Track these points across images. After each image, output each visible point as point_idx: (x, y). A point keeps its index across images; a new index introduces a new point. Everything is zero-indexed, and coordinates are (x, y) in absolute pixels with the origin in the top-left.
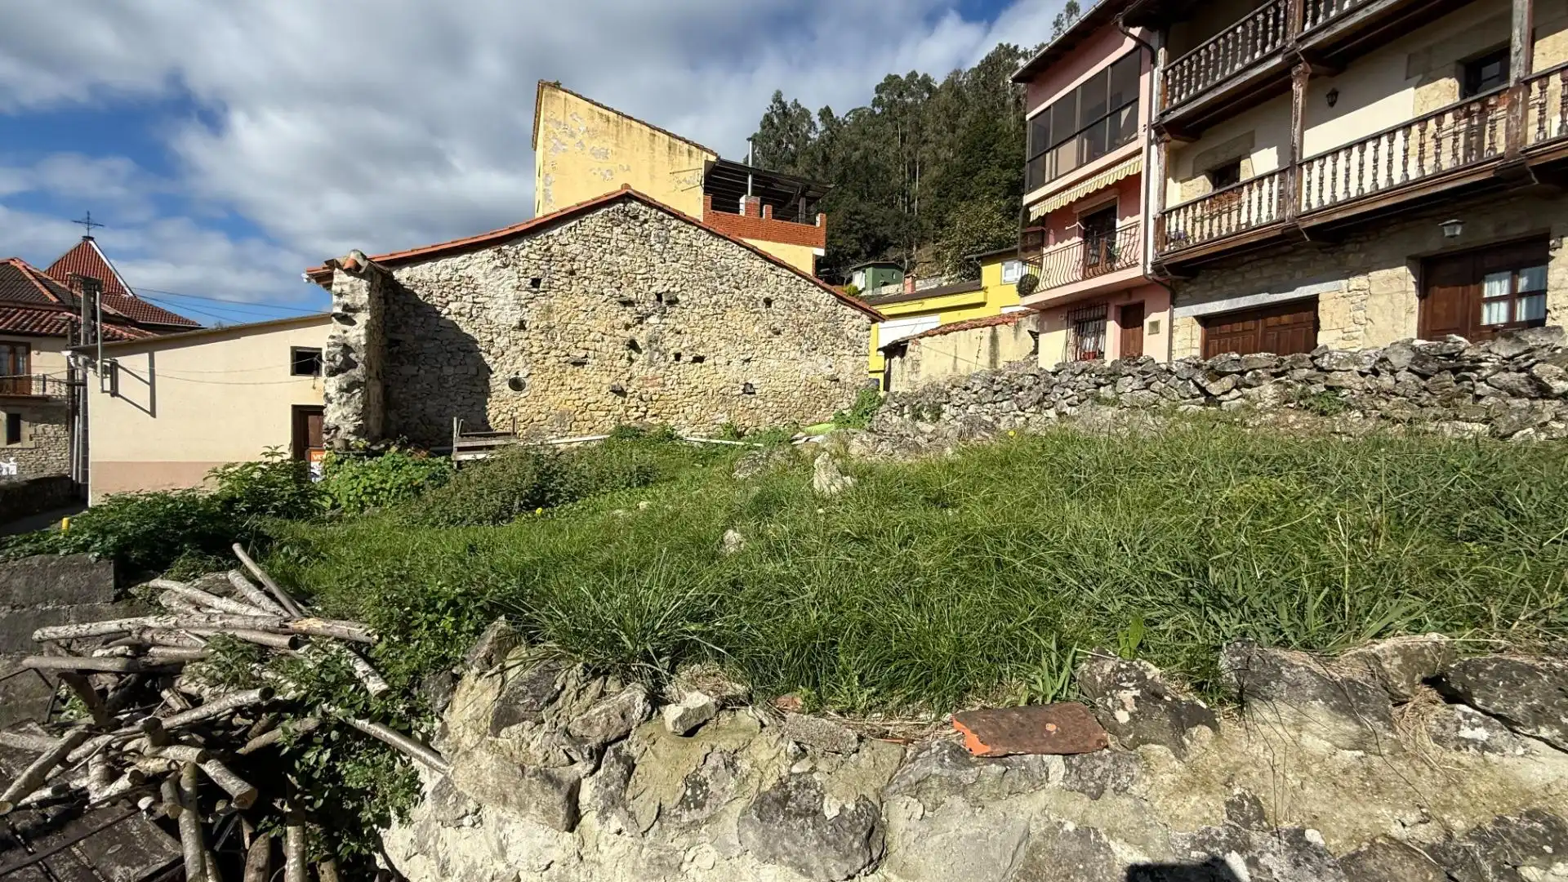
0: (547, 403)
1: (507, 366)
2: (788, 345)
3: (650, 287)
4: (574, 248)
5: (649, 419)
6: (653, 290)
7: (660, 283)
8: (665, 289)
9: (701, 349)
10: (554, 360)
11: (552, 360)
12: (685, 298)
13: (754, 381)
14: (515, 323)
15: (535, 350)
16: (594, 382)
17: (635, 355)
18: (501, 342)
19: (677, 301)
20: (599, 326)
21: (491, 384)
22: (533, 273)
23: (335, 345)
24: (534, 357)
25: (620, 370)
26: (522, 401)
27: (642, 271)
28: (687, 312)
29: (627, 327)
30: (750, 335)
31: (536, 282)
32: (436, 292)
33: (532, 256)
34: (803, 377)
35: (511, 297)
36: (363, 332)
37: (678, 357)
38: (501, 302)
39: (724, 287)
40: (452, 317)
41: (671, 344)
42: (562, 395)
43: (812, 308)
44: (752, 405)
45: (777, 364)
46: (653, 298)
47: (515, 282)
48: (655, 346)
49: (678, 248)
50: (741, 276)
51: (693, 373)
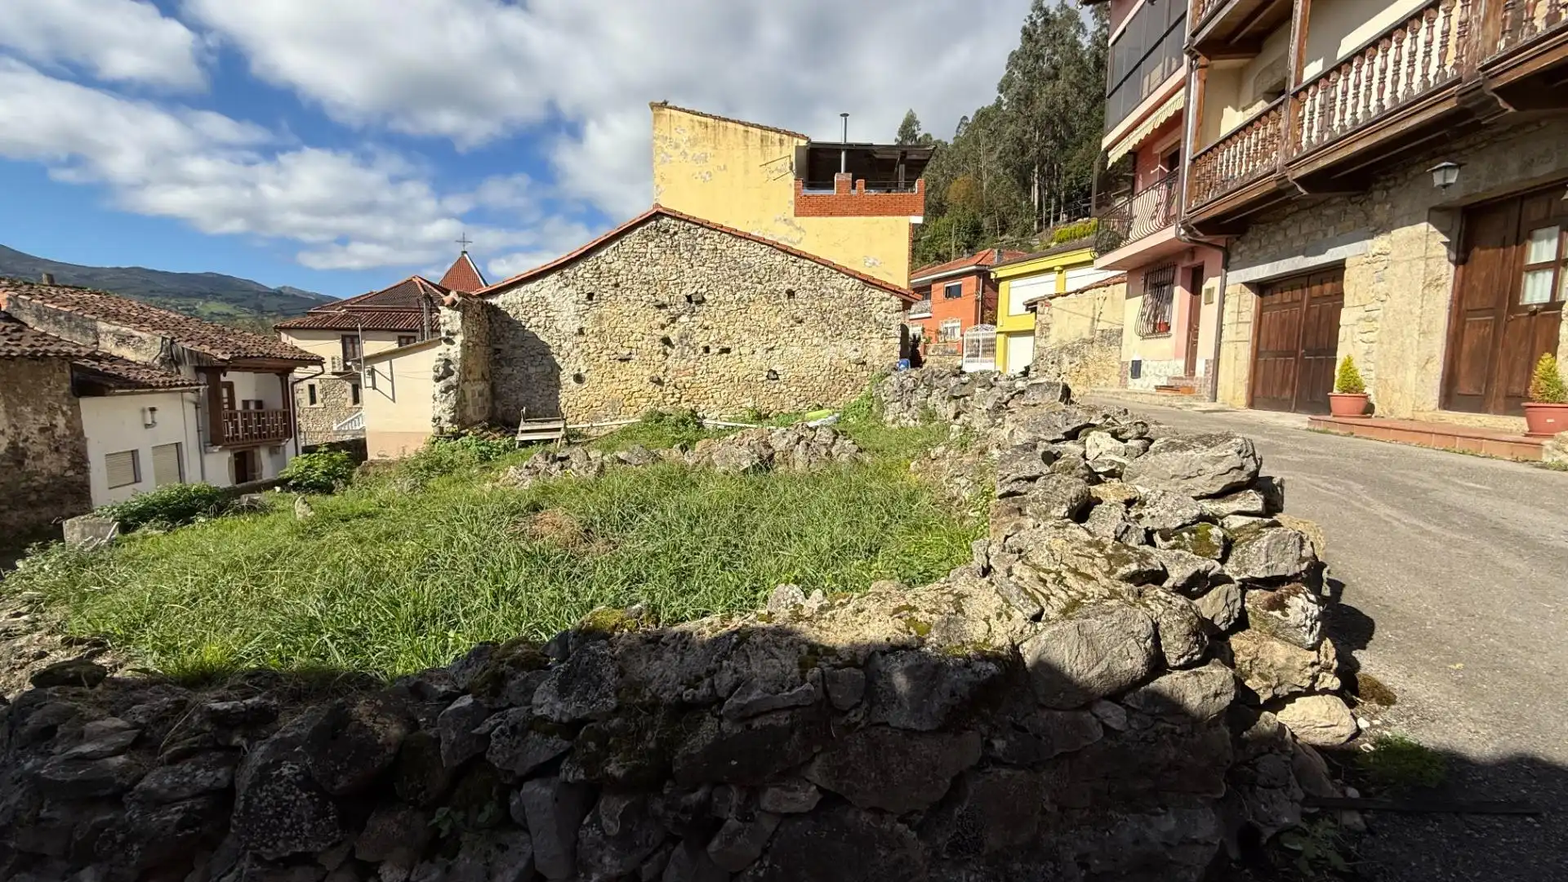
0: (602, 392)
1: (572, 365)
2: (810, 332)
3: (681, 290)
4: (618, 265)
5: (683, 404)
6: (684, 292)
7: (689, 285)
8: (694, 291)
9: (727, 342)
10: (606, 358)
11: (604, 358)
12: (712, 297)
13: (778, 368)
14: (576, 331)
15: (591, 351)
16: (637, 375)
17: (669, 350)
18: (567, 345)
19: (704, 300)
20: (639, 328)
21: (561, 379)
22: (588, 289)
23: (440, 360)
24: (591, 356)
25: (657, 364)
26: (584, 391)
27: (674, 277)
28: (713, 309)
29: (663, 327)
30: (773, 325)
31: (590, 296)
32: (522, 311)
33: (586, 275)
34: (827, 361)
35: (572, 309)
36: (459, 348)
37: (707, 349)
38: (565, 314)
39: (747, 284)
40: (531, 330)
41: (701, 339)
42: (614, 386)
43: (836, 295)
44: (776, 390)
45: (800, 350)
46: (684, 299)
47: (575, 298)
48: (685, 341)
49: (704, 254)
50: (763, 271)
51: (720, 364)
